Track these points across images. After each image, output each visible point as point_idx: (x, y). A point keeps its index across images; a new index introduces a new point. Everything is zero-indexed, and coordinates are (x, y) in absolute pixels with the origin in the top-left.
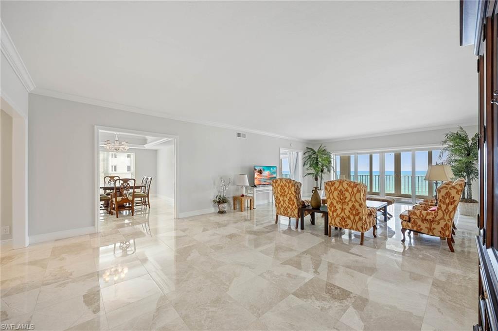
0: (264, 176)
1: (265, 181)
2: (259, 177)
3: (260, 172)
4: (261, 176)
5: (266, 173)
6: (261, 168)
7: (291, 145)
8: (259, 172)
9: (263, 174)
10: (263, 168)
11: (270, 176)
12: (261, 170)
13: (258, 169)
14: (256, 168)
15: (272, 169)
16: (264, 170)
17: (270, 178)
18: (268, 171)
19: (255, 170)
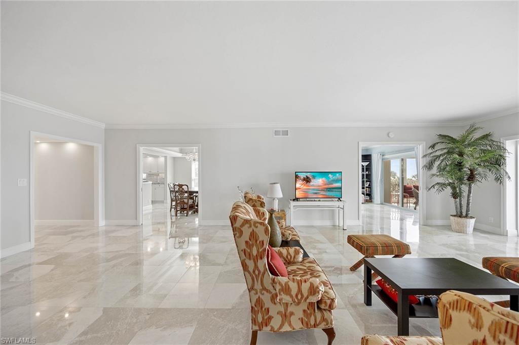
0: (313, 186)
2: (305, 187)
3: (307, 180)
4: (309, 186)
5: (319, 182)
6: (308, 175)
7: (388, 135)
8: (304, 180)
9: (311, 184)
10: (312, 174)
11: (327, 186)
12: (308, 178)
13: (302, 176)
14: (299, 174)
15: (330, 175)
16: (314, 177)
17: (327, 188)
18: (324, 179)
19: (297, 177)
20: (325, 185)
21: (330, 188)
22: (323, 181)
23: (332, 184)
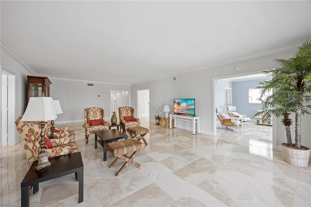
0: (181, 107)
1: (182, 111)
2: (178, 108)
4: (179, 107)
8: (178, 103)
9: (181, 106)
10: (181, 100)
11: (187, 108)
12: (179, 102)
13: (177, 101)
15: (189, 101)
16: (182, 102)
17: (187, 109)
18: (186, 103)
19: (175, 102)
20: (186, 107)
21: (188, 109)
22: (185, 104)
23: (189, 106)
